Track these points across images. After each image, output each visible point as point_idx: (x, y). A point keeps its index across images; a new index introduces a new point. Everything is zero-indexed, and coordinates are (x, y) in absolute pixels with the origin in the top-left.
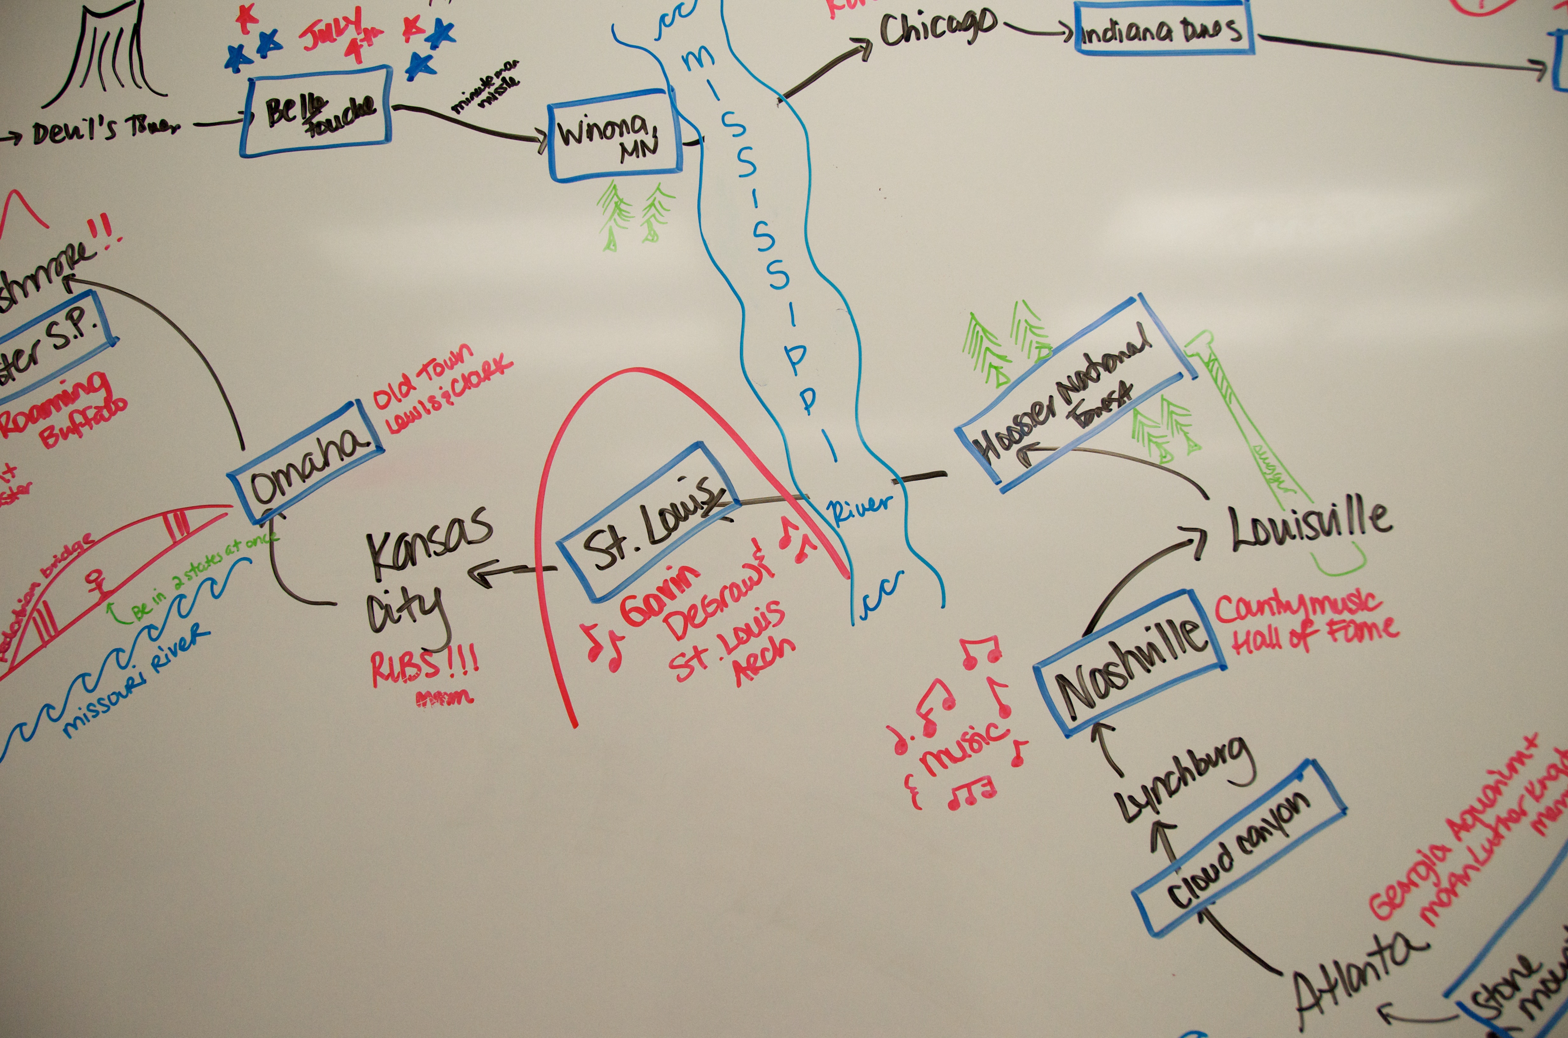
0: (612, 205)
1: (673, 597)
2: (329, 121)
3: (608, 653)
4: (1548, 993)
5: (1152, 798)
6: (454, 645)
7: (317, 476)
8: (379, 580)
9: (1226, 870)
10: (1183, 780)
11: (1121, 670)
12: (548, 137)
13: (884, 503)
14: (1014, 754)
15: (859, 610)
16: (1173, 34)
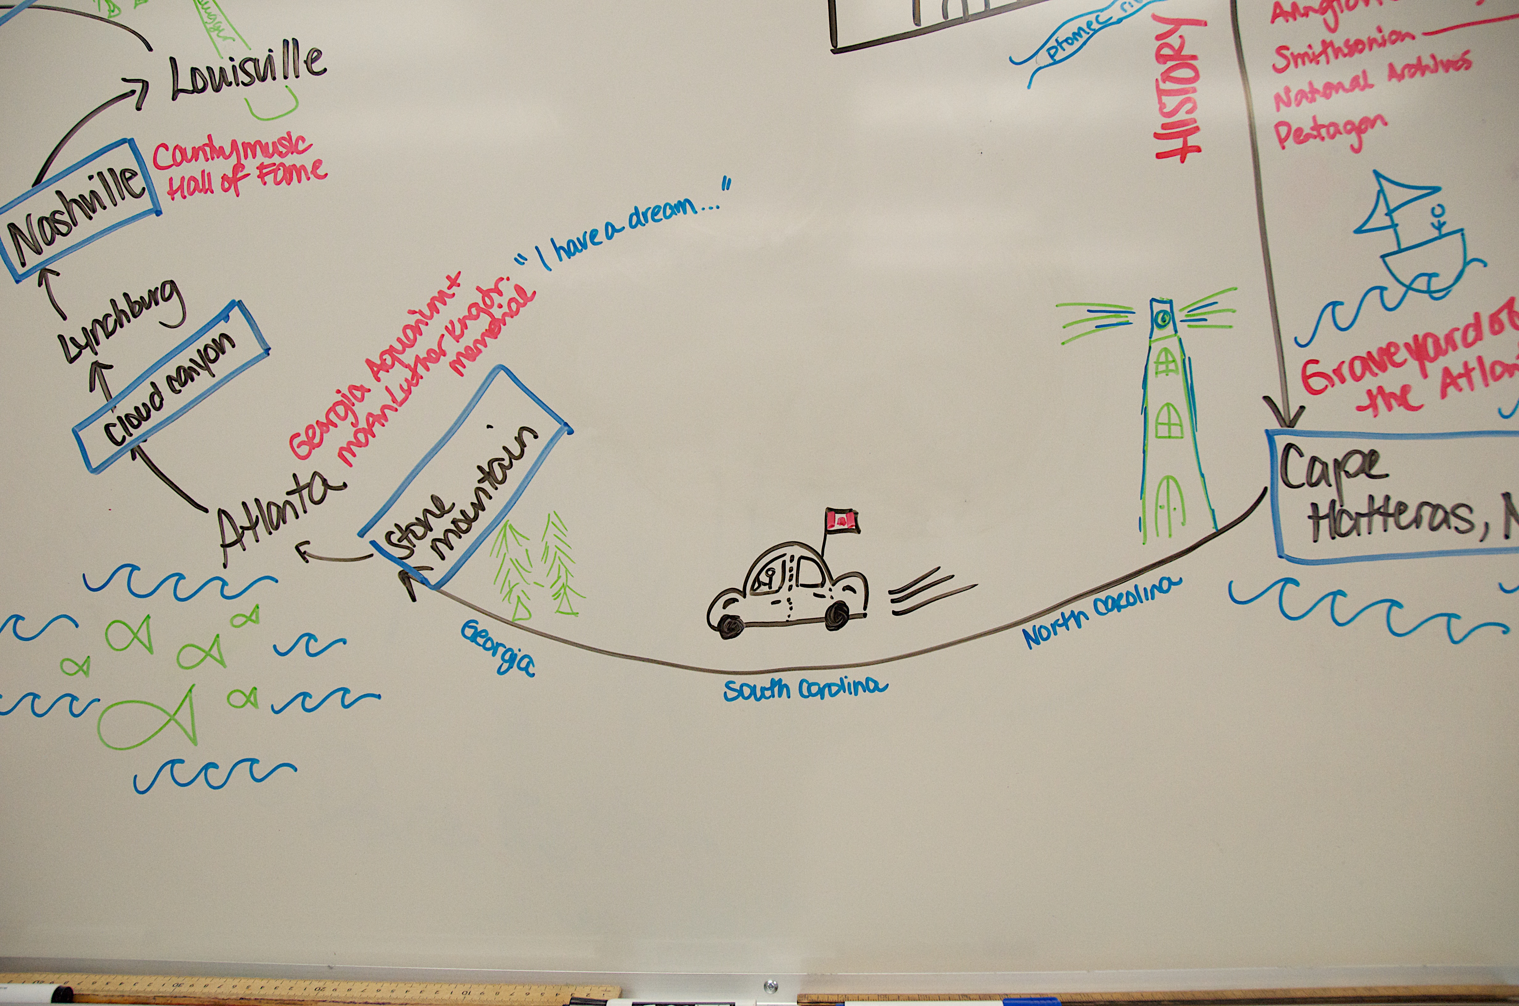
4: (458, 533)
5: (91, 340)
9: (158, 409)
10: (119, 323)
11: (66, 218)
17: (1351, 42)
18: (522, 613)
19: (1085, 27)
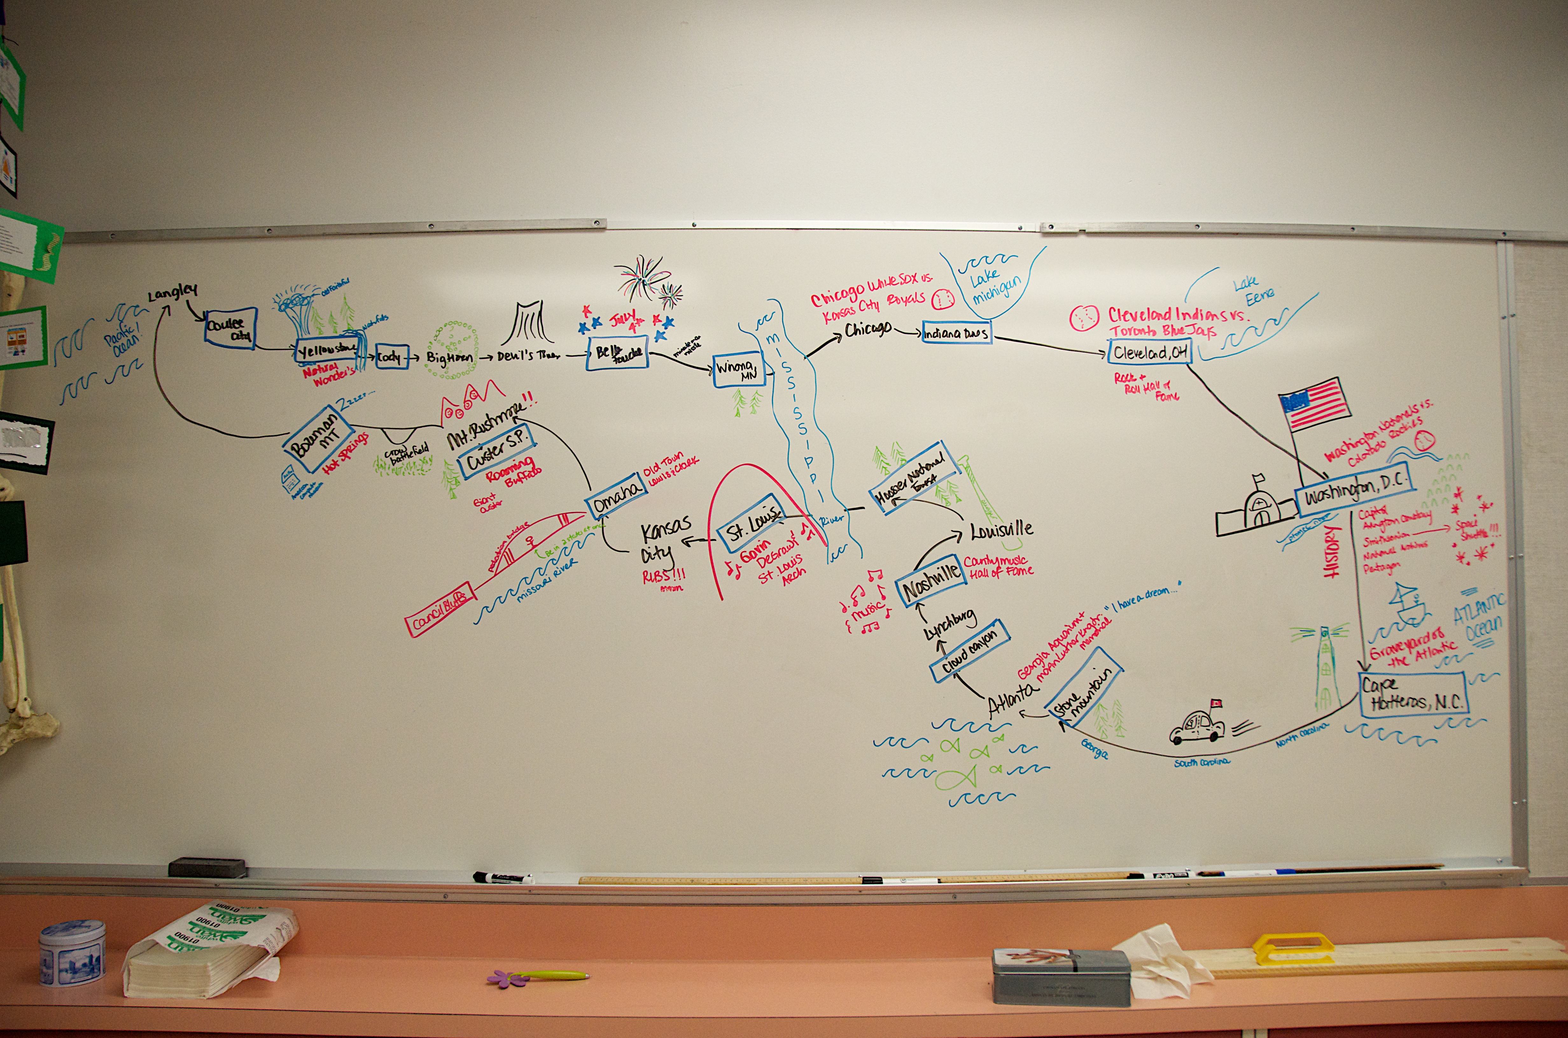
0: (738, 398)
1: (760, 552)
2: (623, 358)
3: (735, 573)
4: (1082, 707)
5: (938, 631)
6: (676, 568)
7: (621, 502)
8: (646, 543)
9: (965, 659)
10: (949, 625)
11: (927, 583)
12: (713, 369)
13: (841, 519)
14: (887, 614)
15: (830, 559)
16: (961, 335)
17: (1389, 537)
18: (1104, 736)
19: (1302, 530)
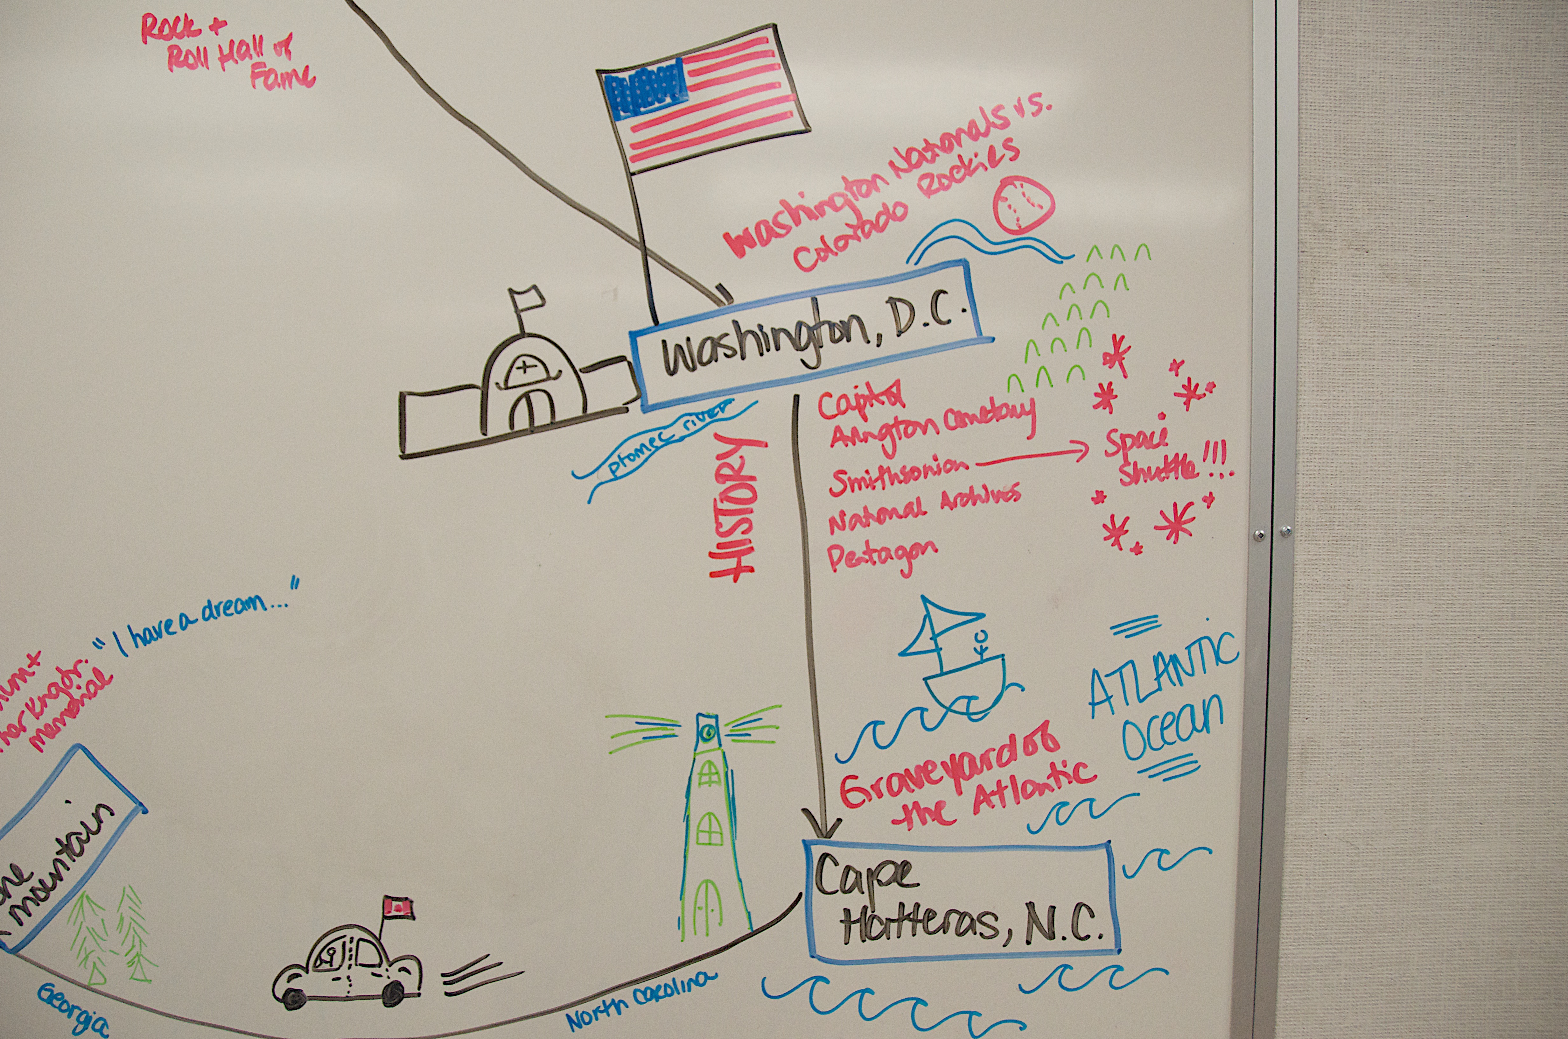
4: (36, 901)
17: (908, 469)
18: (97, 978)
19: (647, 444)
